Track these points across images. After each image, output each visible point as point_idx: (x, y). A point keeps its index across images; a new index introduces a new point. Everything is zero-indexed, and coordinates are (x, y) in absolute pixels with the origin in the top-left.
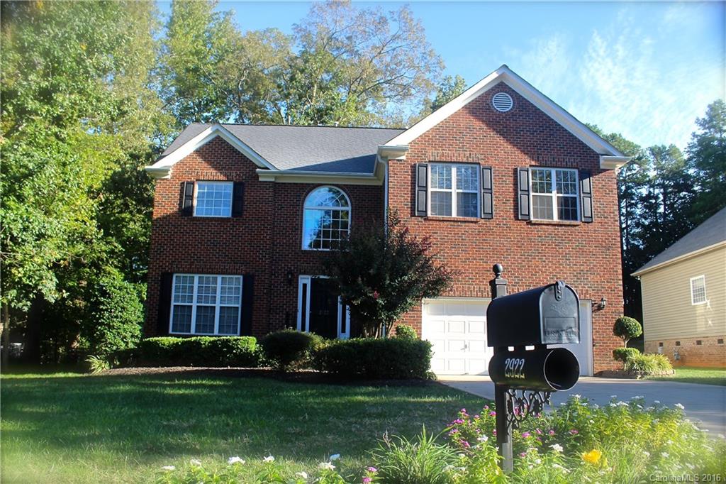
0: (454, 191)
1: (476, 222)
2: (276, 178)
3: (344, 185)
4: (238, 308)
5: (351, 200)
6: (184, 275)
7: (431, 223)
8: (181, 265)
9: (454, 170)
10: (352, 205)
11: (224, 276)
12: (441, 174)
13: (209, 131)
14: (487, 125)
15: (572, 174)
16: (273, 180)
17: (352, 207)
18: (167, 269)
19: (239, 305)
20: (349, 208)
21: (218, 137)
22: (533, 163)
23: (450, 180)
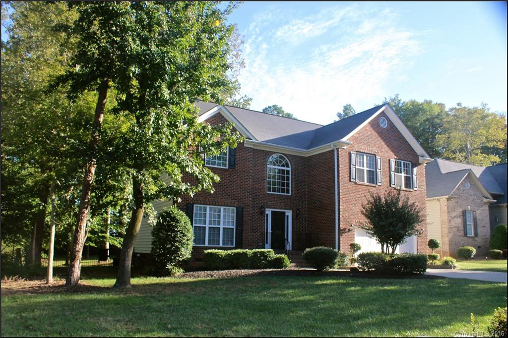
0: (366, 169)
1: (375, 187)
2: (254, 145)
3: (289, 155)
4: (233, 229)
5: (291, 165)
6: (200, 206)
7: (357, 186)
8: (199, 199)
9: (365, 157)
10: (291, 167)
11: (225, 207)
12: (360, 159)
13: (216, 109)
14: (378, 134)
15: (409, 164)
16: (252, 147)
17: (292, 168)
18: (190, 201)
19: (234, 227)
20: (289, 169)
21: (219, 113)
22: (396, 157)
23: (363, 163)
